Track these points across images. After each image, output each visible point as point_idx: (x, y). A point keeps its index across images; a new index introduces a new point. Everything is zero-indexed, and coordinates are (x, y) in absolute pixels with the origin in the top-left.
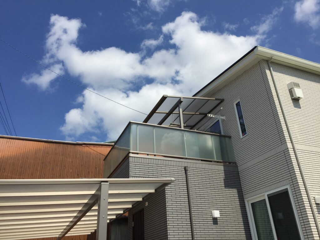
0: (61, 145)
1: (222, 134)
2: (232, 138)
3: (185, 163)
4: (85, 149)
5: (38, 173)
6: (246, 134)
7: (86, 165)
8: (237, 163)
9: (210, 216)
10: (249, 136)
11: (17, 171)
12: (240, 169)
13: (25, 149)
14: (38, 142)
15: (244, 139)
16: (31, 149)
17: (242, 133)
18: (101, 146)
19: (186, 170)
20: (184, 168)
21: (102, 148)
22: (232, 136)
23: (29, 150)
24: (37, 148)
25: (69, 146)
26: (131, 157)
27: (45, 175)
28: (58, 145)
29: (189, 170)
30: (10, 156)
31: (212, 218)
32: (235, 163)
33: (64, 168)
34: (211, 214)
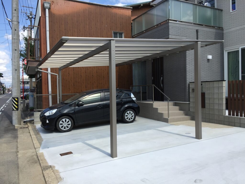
0: (98, 6)
1: (216, 7)
2: (223, 11)
3: (197, 28)
4: (113, 10)
5: (88, 26)
6: (235, 9)
7: (115, 22)
8: (223, 28)
9: (206, 58)
10: (237, 11)
11: (75, 24)
12: (225, 32)
13: (77, 9)
14: (84, 4)
15: (232, 13)
16: (80, 9)
17: (232, 9)
18: (122, 9)
19: (197, 31)
20: (196, 30)
21: (124, 10)
22: (223, 10)
23: (79, 10)
24: (84, 8)
25: (103, 8)
26: (170, 22)
27: (91, 28)
28: (96, 6)
29: (199, 32)
30: (69, 14)
31: (207, 59)
32: (222, 28)
33: (102, 23)
34: (207, 57)
